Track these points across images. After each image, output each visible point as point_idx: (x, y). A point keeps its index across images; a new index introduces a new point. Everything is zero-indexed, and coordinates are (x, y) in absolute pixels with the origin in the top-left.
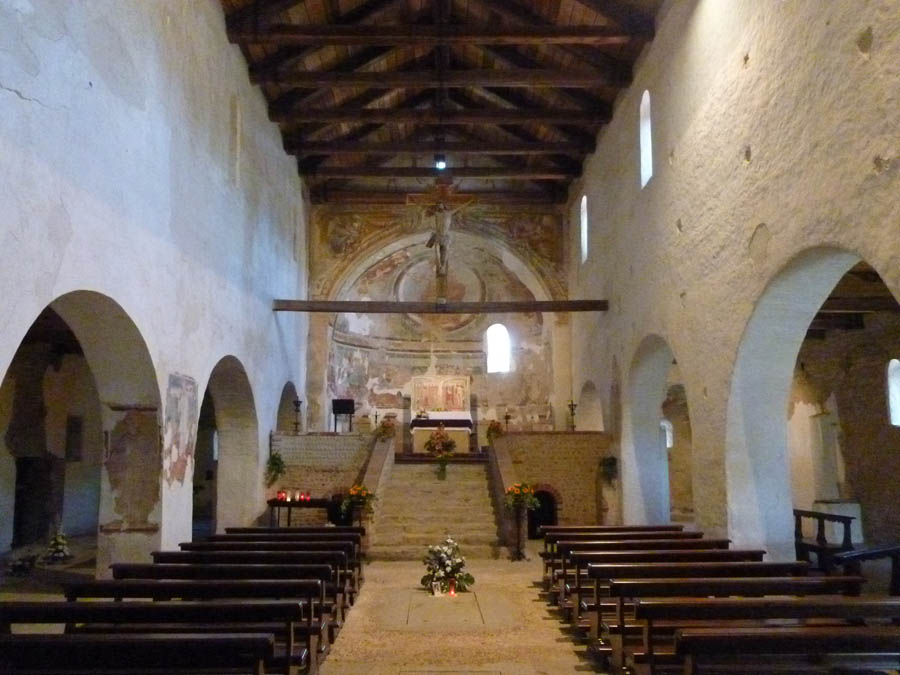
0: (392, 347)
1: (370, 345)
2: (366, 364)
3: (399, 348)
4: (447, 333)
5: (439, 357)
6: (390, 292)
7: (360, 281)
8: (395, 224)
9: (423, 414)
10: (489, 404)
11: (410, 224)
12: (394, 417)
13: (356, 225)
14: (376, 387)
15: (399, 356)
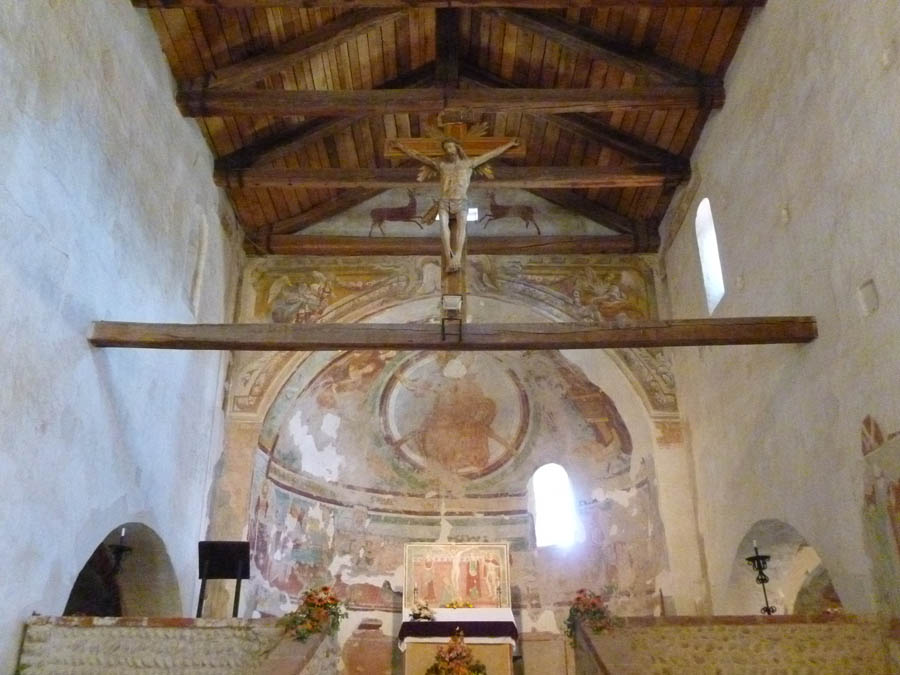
0: (377, 505)
1: (338, 499)
2: (330, 531)
3: (388, 507)
4: (468, 483)
5: (456, 523)
6: (372, 412)
7: (321, 382)
8: (379, 285)
9: (424, 613)
10: (542, 602)
11: (404, 284)
12: (377, 627)
13: (316, 286)
14: (346, 571)
15: (387, 520)
